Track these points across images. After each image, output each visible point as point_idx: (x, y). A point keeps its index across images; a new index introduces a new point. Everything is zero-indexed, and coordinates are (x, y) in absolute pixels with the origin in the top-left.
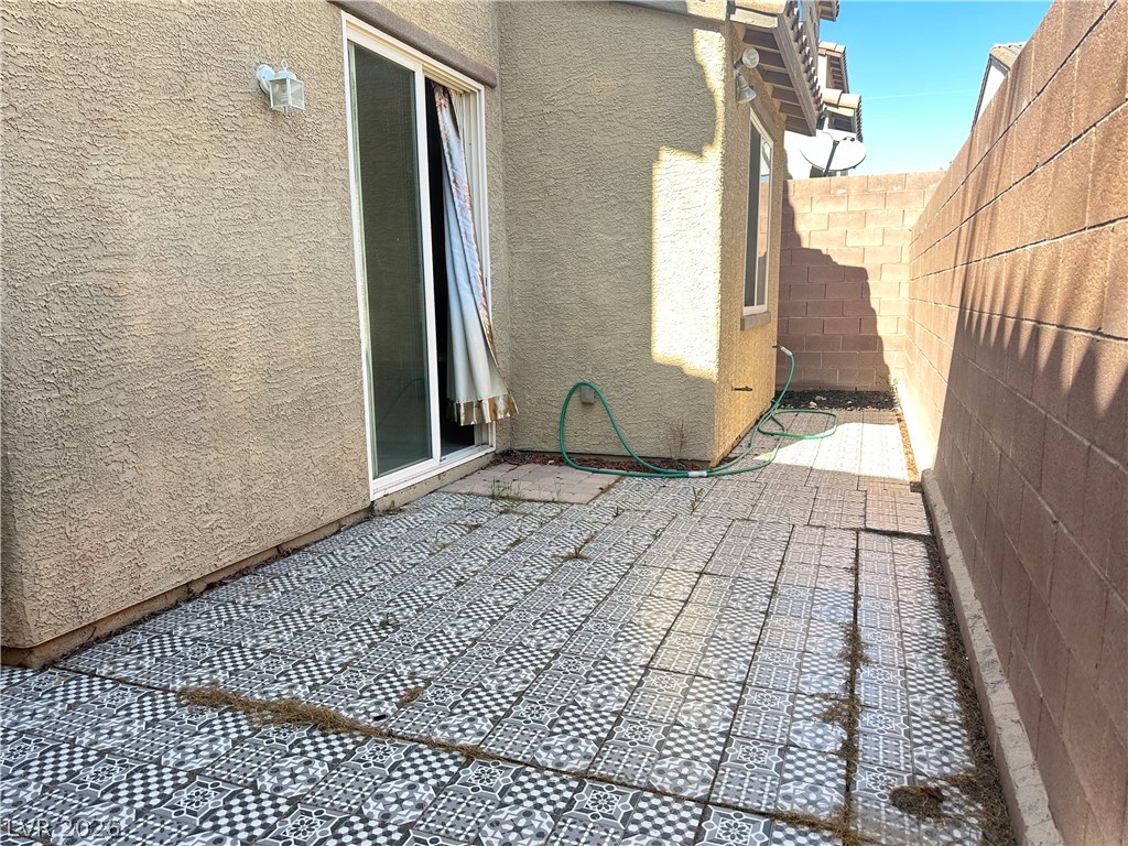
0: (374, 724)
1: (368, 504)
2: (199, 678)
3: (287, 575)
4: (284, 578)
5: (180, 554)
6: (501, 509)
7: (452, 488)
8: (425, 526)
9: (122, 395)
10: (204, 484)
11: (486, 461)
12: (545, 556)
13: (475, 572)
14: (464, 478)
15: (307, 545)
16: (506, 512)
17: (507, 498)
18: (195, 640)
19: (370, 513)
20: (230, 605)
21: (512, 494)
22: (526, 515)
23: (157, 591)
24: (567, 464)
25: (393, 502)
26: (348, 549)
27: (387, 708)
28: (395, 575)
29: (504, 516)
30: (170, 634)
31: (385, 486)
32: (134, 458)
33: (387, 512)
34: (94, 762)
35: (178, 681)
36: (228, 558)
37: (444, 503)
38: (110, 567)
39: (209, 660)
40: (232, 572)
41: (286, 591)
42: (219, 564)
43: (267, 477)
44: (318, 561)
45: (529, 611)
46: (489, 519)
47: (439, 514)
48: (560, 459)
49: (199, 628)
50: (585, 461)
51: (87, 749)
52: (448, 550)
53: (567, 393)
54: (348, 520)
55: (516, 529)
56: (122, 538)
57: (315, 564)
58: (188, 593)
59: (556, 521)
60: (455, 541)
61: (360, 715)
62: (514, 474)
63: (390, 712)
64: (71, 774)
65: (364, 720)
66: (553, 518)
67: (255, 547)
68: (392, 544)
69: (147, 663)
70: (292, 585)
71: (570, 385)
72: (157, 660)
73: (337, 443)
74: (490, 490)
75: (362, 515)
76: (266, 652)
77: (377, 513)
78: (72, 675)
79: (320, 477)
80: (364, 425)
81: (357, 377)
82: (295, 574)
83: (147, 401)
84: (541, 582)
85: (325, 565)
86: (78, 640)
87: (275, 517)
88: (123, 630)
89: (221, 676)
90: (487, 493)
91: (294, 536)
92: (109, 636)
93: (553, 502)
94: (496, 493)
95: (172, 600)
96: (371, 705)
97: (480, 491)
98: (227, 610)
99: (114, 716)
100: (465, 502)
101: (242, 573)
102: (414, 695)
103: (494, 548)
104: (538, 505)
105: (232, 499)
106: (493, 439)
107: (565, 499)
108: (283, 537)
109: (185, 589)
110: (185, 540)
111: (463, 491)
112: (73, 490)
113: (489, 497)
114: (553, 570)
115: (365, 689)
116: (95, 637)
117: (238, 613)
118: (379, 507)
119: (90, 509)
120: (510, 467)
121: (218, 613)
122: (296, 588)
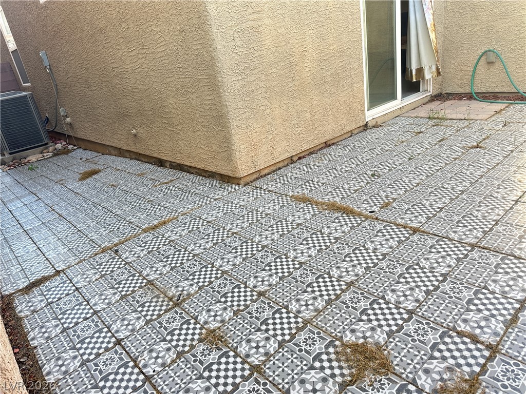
0: (369, 214)
1: (365, 123)
2: (298, 192)
3: (330, 154)
4: (329, 155)
5: (288, 144)
6: (433, 124)
7: (407, 115)
8: (393, 133)
9: (263, 77)
10: (296, 114)
11: (426, 100)
12: (459, 147)
13: (419, 154)
14: (414, 109)
15: (338, 142)
16: (436, 125)
17: (438, 118)
18: (295, 178)
19: (366, 127)
20: (308, 166)
21: (440, 116)
22: (448, 126)
23: (280, 159)
24: (475, 99)
25: (377, 122)
26: (355, 143)
27: (375, 209)
28: (378, 155)
29: (435, 127)
30: (286, 175)
31: (373, 114)
32: (269, 104)
33: (374, 127)
34: (264, 217)
35: (290, 192)
36: (306, 147)
37: (403, 122)
38: (264, 149)
39: (301, 185)
40: (308, 153)
41: (330, 161)
42: (303, 149)
43: (321, 111)
44: (343, 149)
45: (448, 172)
46: (427, 129)
47: (400, 127)
48: (470, 97)
49: (296, 174)
50: (486, 97)
51: (262, 213)
52: (404, 144)
53: (478, 57)
54: (355, 130)
55: (442, 134)
56: (267, 138)
57: (341, 150)
58: (291, 161)
59: (466, 129)
60: (408, 139)
61: (363, 210)
62: (442, 106)
63: (376, 210)
64: (258, 221)
65: (365, 212)
66: (464, 128)
67: (316, 142)
68: (376, 141)
69: (279, 185)
70: (332, 158)
71: (480, 52)
72: (282, 184)
73: (351, 93)
74: (428, 114)
75: (362, 128)
76: (323, 184)
77: (369, 128)
78: (255, 188)
79: (343, 110)
80: (363, 84)
81: (360, 59)
82: (333, 154)
83: (273, 79)
84: (455, 159)
85: (346, 150)
86: (255, 176)
87: (324, 129)
88: (269, 174)
89: (306, 192)
90: (426, 116)
91: (332, 138)
92: (265, 175)
93: (465, 119)
94: (431, 116)
95: (286, 163)
96: (368, 207)
97: (422, 116)
98: (307, 167)
99: (269, 203)
100: (414, 121)
101: (312, 153)
102: (387, 204)
103: (429, 143)
104: (455, 121)
105: (307, 121)
106: (430, 88)
107: (472, 118)
108: (327, 138)
109: (290, 159)
110: (289, 139)
111: (413, 116)
112: (249, 118)
113: (427, 118)
114: (463, 153)
115: (365, 200)
116: (260, 175)
117: (311, 168)
118: (370, 124)
119: (255, 126)
120: (440, 102)
121: (303, 168)
122: (334, 159)
